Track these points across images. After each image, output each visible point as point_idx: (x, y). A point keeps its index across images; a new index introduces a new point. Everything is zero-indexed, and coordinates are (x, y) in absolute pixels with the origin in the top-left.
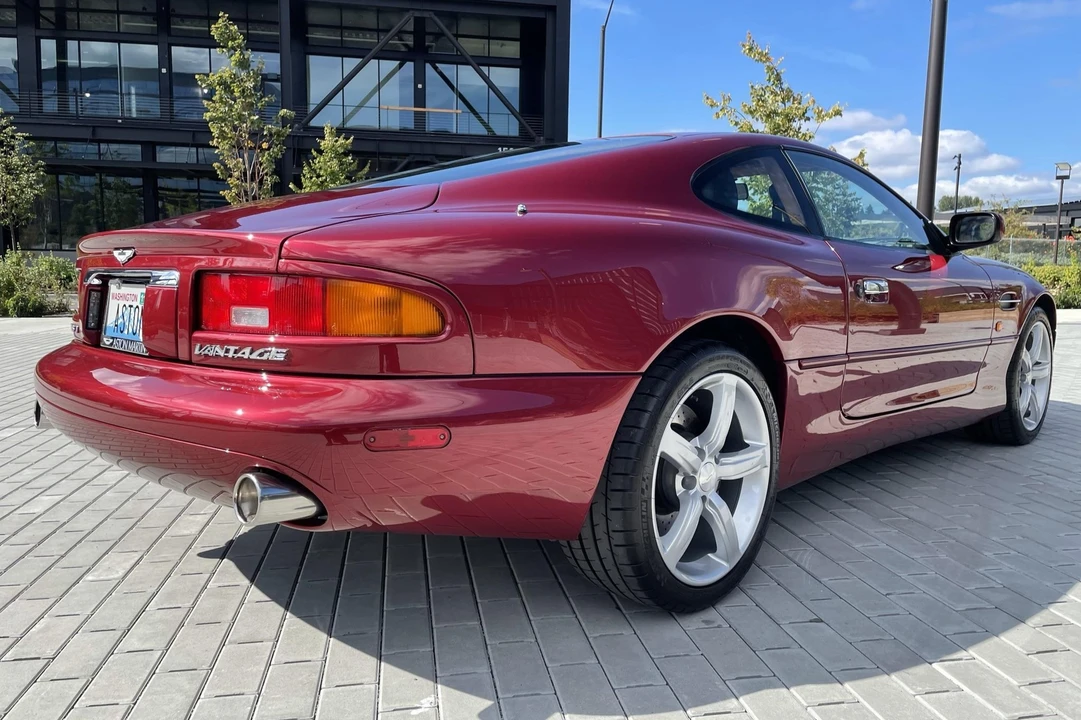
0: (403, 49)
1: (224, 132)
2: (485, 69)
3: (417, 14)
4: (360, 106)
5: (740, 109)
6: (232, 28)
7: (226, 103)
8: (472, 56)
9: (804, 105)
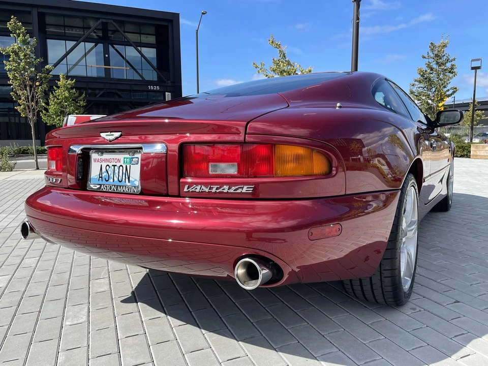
0: (96, 37)
1: (16, 76)
2: (139, 48)
3: (104, 21)
4: (75, 65)
5: (268, 69)
6: (18, 24)
7: (16, 62)
8: (133, 42)
9: (295, 68)
